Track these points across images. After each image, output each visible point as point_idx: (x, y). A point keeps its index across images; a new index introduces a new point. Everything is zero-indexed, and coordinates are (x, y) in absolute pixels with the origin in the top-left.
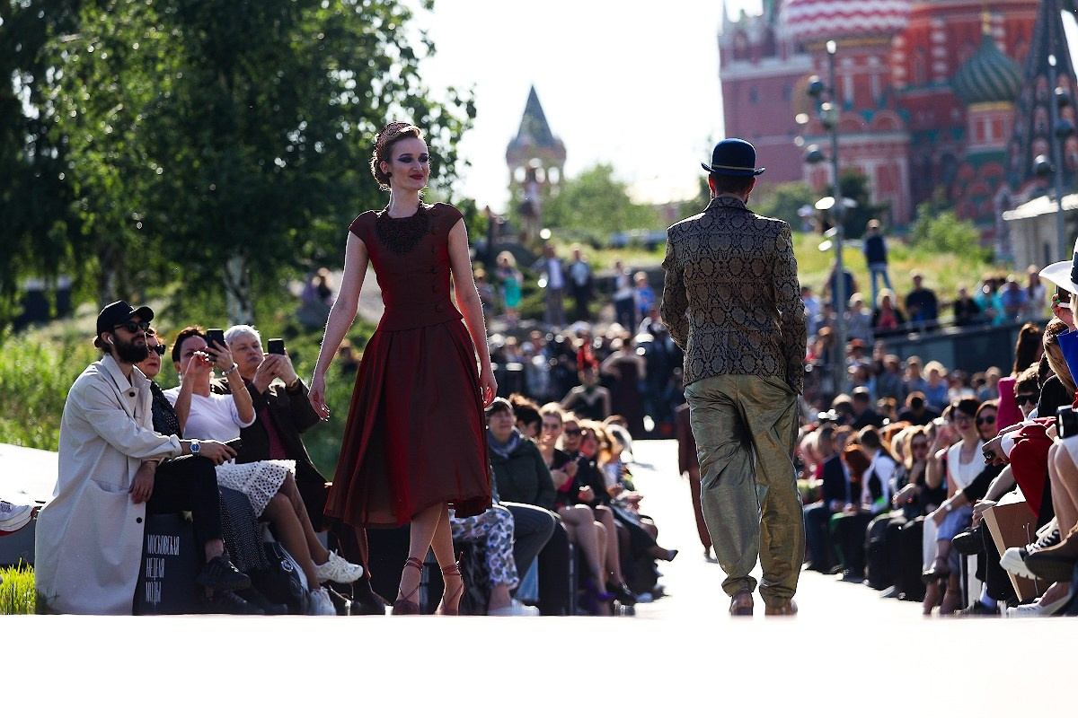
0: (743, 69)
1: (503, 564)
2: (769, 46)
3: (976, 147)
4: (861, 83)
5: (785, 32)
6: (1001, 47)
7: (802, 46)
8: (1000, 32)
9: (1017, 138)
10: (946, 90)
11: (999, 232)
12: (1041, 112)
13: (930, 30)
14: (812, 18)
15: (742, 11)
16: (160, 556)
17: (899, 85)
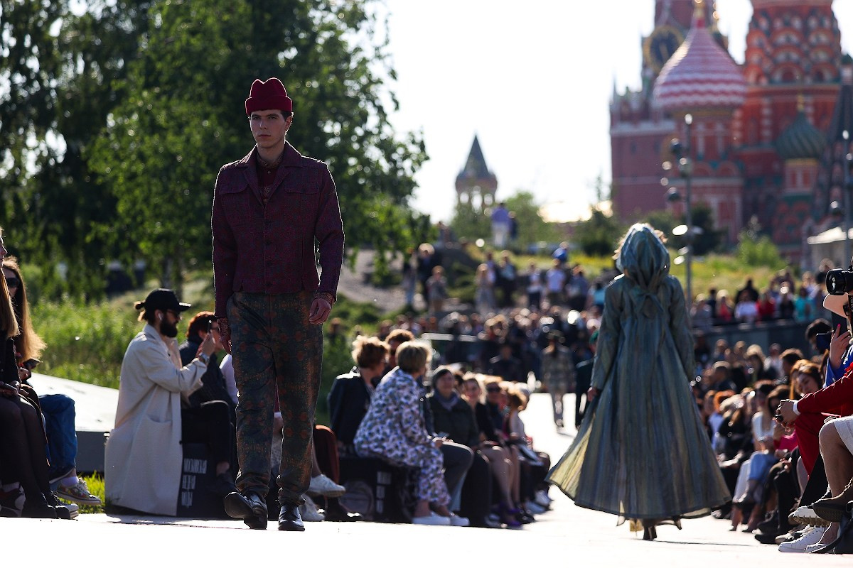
0: (626, 129)
1: (429, 487)
2: (645, 113)
3: (790, 191)
4: (710, 141)
5: (658, 103)
6: (810, 120)
7: (669, 114)
8: (810, 110)
9: (819, 185)
10: (770, 150)
11: (805, 252)
12: (837, 169)
13: (760, 107)
14: (676, 94)
15: (627, 88)
16: (193, 474)
17: (737, 145)
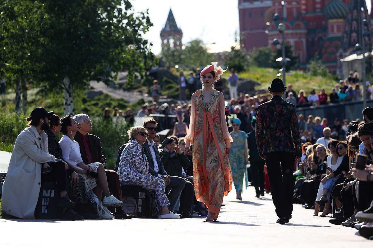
0: (247, 5)
3: (331, 35)
4: (290, 11)
10: (321, 14)
11: (339, 66)
12: (355, 23)
17: (303, 12)
